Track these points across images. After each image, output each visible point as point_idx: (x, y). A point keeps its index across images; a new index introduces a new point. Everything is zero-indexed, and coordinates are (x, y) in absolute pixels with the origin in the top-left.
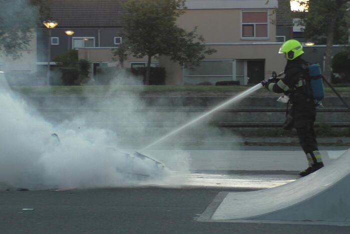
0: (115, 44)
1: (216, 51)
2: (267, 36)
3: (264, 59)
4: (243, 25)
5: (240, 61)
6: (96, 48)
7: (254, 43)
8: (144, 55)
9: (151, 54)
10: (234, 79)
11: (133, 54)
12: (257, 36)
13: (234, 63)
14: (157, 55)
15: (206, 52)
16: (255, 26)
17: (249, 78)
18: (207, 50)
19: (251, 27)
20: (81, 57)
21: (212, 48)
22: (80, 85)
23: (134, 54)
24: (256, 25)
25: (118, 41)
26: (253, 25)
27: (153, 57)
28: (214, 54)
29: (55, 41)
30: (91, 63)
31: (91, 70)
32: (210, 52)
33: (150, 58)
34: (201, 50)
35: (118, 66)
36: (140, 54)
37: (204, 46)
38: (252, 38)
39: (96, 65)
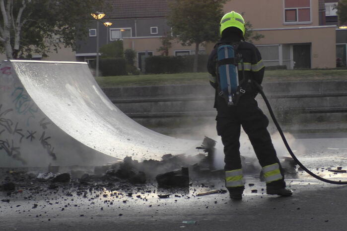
0: (151, 33)
1: (263, 37)
2: (309, 20)
3: (311, 43)
4: (286, 10)
5: (286, 46)
6: (133, 38)
7: (300, 28)
8: (192, 42)
9: (198, 42)
10: (281, 64)
11: (181, 42)
12: (299, 21)
13: (280, 48)
14: (204, 42)
15: (254, 38)
16: (297, 10)
17: (295, 63)
18: (254, 36)
19: (294, 12)
20: (126, 47)
21: (259, 33)
23: (183, 43)
24: (299, 9)
25: (154, 30)
26: (296, 10)
27: (200, 45)
28: (261, 39)
29: (93, 33)
30: (136, 53)
31: (136, 59)
32: (257, 38)
33: (197, 46)
34: (249, 36)
35: (163, 54)
36: (188, 42)
37: (251, 31)
38: (296, 22)
39: (140, 54)
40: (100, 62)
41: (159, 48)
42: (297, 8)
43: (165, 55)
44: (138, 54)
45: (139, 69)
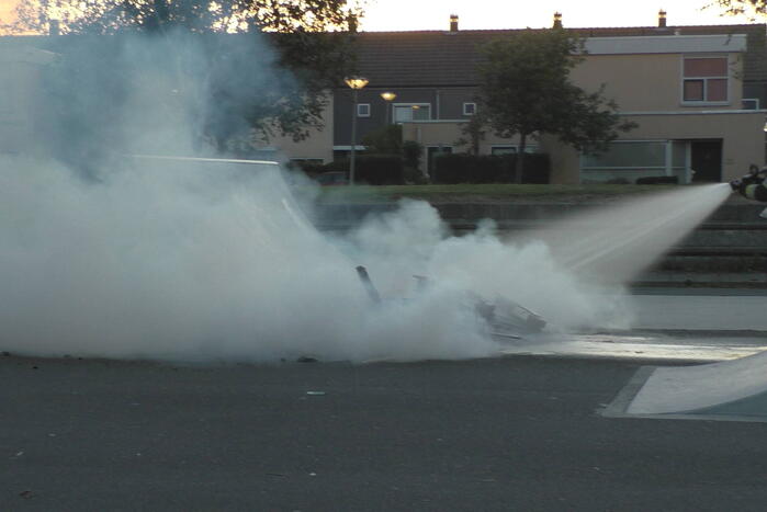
0: (465, 114)
1: (636, 126)
2: (725, 99)
3: (721, 140)
4: (686, 81)
5: (680, 143)
6: (433, 121)
7: (704, 112)
8: (513, 132)
9: (525, 131)
10: (669, 173)
11: (496, 131)
12: (708, 100)
13: (669, 146)
14: (536, 133)
15: (621, 127)
16: (705, 83)
17: (693, 172)
18: (621, 124)
19: (699, 84)
20: (407, 136)
21: (630, 120)
22: (404, 184)
24: (708, 80)
25: (470, 109)
26: (702, 81)
27: (528, 137)
28: (634, 130)
29: (364, 110)
30: (423, 147)
31: (424, 159)
32: (627, 127)
33: (523, 139)
34: (612, 123)
35: (469, 152)
36: (506, 131)
37: (616, 117)
38: (700, 103)
39: (432, 150)
40: (357, 162)
41: (457, 141)
42: (705, 78)
43: (473, 153)
44: (426, 151)
45: (427, 175)
